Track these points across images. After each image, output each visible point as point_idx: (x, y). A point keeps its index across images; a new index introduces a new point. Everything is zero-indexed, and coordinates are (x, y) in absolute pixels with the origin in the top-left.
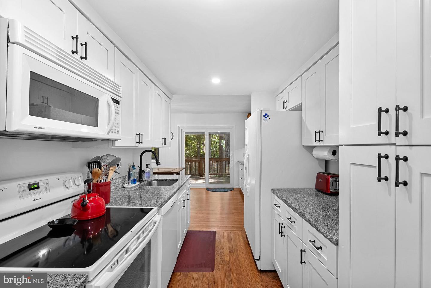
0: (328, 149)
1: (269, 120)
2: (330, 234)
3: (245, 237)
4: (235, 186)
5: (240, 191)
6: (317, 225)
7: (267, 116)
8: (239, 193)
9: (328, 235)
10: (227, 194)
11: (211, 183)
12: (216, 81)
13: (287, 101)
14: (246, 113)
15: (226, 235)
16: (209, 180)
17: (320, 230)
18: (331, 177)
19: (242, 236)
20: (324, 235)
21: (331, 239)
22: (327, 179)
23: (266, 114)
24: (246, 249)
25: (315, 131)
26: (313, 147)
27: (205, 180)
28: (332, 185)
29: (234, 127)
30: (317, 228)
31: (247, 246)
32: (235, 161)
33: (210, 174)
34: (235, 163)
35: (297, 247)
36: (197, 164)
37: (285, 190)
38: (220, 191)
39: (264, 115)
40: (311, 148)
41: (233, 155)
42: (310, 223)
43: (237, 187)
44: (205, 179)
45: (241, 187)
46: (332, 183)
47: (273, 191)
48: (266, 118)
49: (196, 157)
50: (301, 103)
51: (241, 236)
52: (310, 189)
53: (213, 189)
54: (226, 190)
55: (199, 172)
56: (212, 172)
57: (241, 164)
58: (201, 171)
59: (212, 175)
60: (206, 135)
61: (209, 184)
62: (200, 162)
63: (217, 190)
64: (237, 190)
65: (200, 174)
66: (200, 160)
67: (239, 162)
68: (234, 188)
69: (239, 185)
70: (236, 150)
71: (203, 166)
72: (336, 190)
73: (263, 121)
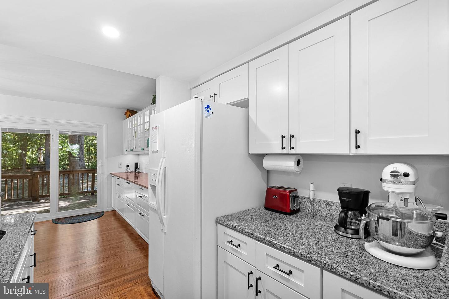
0: (295, 159)
1: (212, 115)
4: (106, 209)
5: (114, 213)
7: (209, 109)
8: (112, 217)
11: (62, 209)
13: (216, 95)
16: (57, 204)
18: (290, 192)
23: (208, 106)
26: (262, 156)
27: (49, 204)
28: (292, 202)
29: (105, 127)
32: (106, 173)
33: (60, 195)
34: (105, 177)
38: (81, 221)
39: (205, 107)
40: (259, 158)
41: (103, 165)
43: (109, 209)
44: (49, 202)
45: (116, 209)
46: (292, 199)
48: (208, 111)
50: (248, 98)
52: (258, 209)
53: (66, 219)
54: (92, 217)
55: (32, 194)
56: (64, 191)
57: (119, 178)
58: (36, 191)
59: (63, 196)
60: (51, 134)
61: (56, 212)
62: (33, 178)
63: (74, 220)
64: (109, 214)
65: (34, 196)
66: (34, 175)
67: (112, 175)
68: (103, 212)
69: (113, 205)
70: (107, 158)
71: (40, 182)
72: (294, 207)
73: (204, 115)
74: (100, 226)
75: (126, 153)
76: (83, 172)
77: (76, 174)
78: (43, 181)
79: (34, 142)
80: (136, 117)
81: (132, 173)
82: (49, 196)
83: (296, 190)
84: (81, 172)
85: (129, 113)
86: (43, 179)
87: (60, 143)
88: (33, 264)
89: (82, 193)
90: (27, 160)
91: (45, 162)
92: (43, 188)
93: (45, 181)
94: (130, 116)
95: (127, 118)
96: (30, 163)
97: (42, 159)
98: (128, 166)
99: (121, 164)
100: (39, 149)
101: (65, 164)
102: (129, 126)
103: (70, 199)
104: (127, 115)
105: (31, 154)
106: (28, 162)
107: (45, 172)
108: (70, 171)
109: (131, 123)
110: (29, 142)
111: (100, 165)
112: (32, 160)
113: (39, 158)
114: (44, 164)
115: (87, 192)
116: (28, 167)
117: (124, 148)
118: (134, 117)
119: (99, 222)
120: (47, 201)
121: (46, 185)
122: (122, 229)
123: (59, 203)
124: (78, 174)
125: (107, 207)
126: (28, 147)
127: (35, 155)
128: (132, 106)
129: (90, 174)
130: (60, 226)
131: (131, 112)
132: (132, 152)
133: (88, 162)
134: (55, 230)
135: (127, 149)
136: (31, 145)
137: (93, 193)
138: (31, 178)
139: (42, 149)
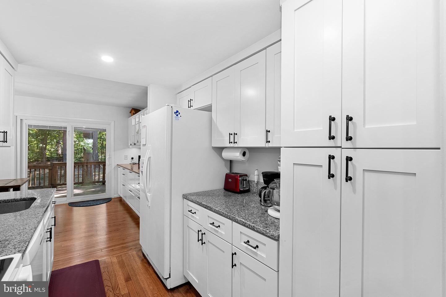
0: (240, 150)
1: (180, 118)
2: (270, 231)
3: (142, 255)
4: (113, 195)
5: (120, 200)
6: (253, 225)
7: (178, 114)
8: (119, 203)
9: (268, 232)
10: (103, 208)
11: (76, 195)
12: (107, 59)
13: (192, 100)
14: (129, 107)
15: (115, 260)
16: (72, 191)
17: (258, 230)
18: (240, 176)
19: (138, 256)
20: (263, 234)
21: (272, 236)
22: (236, 178)
23: (177, 111)
24: (147, 270)
25: (230, 133)
26: (222, 149)
27: (66, 191)
28: (241, 184)
29: (112, 124)
30: (253, 229)
31: (147, 266)
32: (114, 165)
33: (75, 184)
34: (113, 167)
35: (224, 252)
36: (47, 171)
37: (198, 194)
38: (92, 204)
39: (175, 112)
40: (220, 150)
41: (111, 157)
42: (244, 225)
43: (116, 196)
45: (122, 196)
46: (241, 182)
47: (185, 197)
48: (177, 115)
49: (38, 161)
50: (212, 104)
51: (136, 256)
52: (219, 190)
53: (80, 203)
54: (101, 202)
55: (51, 182)
56: (78, 180)
57: (124, 169)
58: (55, 180)
59: (78, 184)
60: (68, 130)
61: (72, 196)
62: (52, 168)
63: (86, 204)
64: (116, 200)
65: (53, 184)
66: (53, 165)
67: (119, 166)
68: (111, 198)
69: (119, 193)
70: (114, 151)
71: (58, 173)
72: (244, 188)
73: (174, 118)
74: (108, 209)
75: (131, 147)
76: (95, 164)
77: (89, 166)
78: (61, 172)
79: (53, 136)
80: (138, 116)
81: (136, 165)
82: (66, 184)
83: (246, 175)
84: (94, 164)
85: (133, 112)
86: (61, 171)
87: (76, 138)
88: (53, 224)
89: (94, 182)
90: (47, 154)
91: (63, 155)
92: (61, 179)
93: (63, 172)
94: (134, 114)
95: (132, 116)
96: (50, 156)
97: (60, 152)
98: (132, 158)
99: (126, 157)
100: (58, 143)
101: (80, 157)
102: (133, 123)
103: (84, 188)
104: (132, 113)
105: (50, 149)
106: (48, 155)
107: (63, 163)
108: (84, 163)
109: (134, 121)
110: (49, 137)
111: (108, 157)
112: (51, 153)
113: (58, 151)
114: (62, 157)
115: (98, 182)
116: (48, 160)
117: (129, 142)
118: (137, 115)
119: (107, 206)
120: (64, 189)
121: (63, 176)
122: (125, 212)
123: (74, 191)
124: (91, 165)
125: (115, 194)
126: (48, 141)
127: (54, 148)
128: (136, 105)
129: (102, 166)
130: (75, 208)
131: (135, 111)
132: (135, 146)
133: (101, 156)
134: (71, 211)
135: (132, 143)
136: (51, 140)
137: (104, 183)
138: (50, 168)
139: (61, 143)
